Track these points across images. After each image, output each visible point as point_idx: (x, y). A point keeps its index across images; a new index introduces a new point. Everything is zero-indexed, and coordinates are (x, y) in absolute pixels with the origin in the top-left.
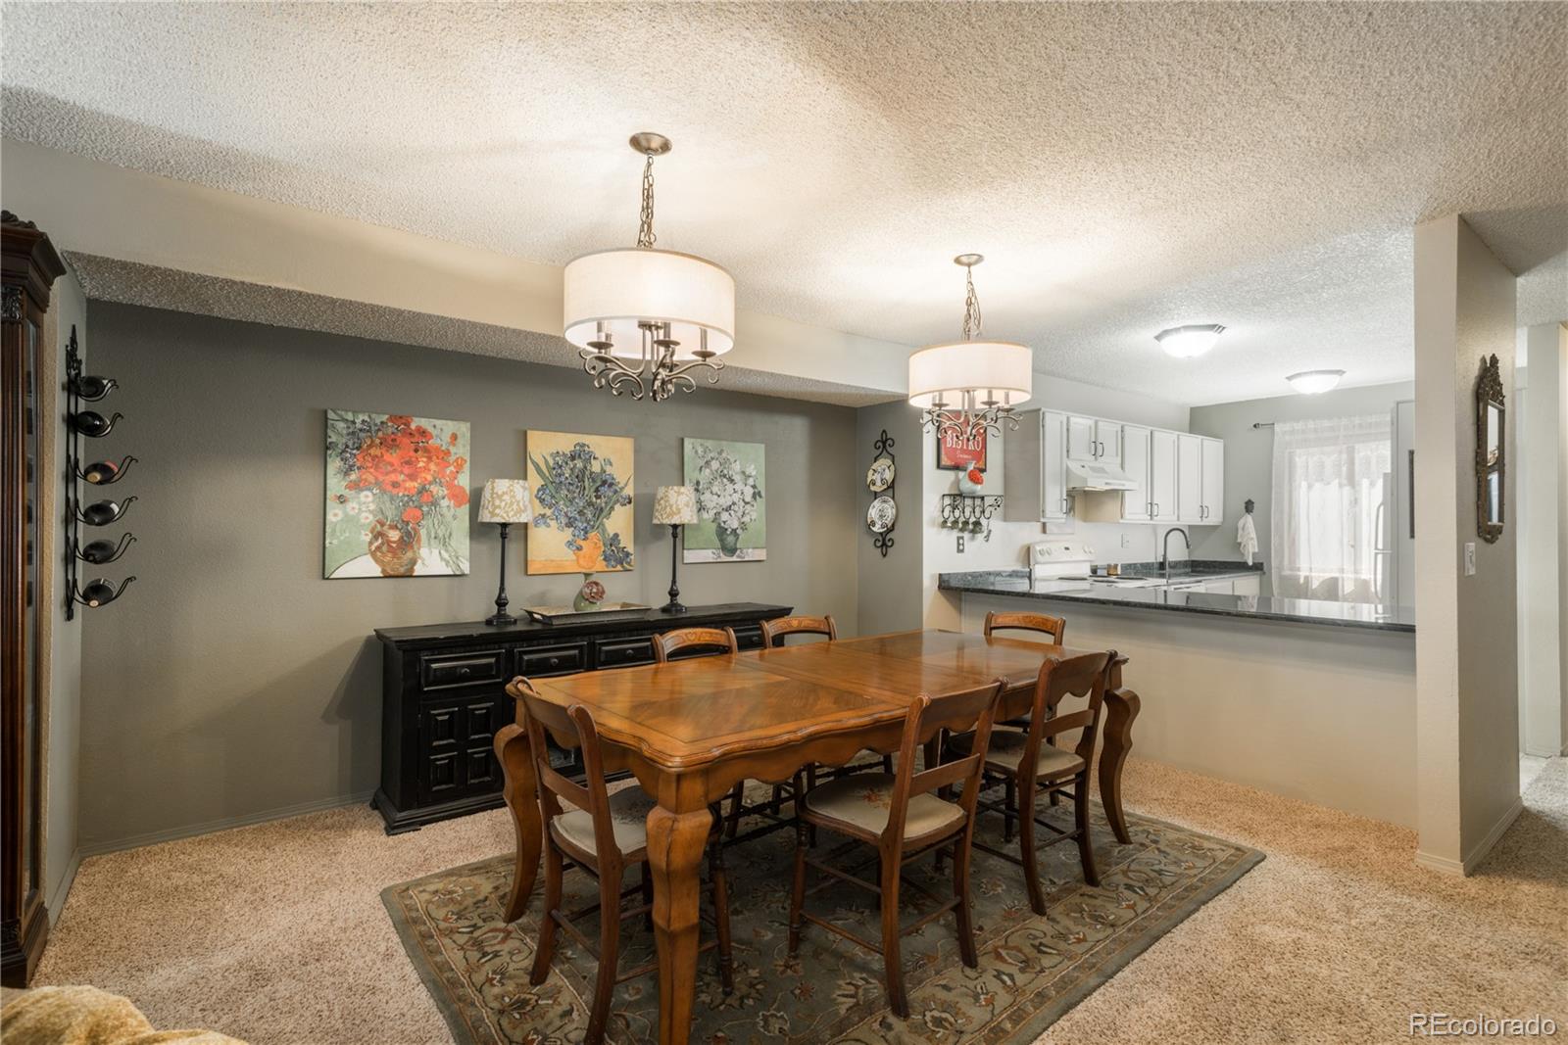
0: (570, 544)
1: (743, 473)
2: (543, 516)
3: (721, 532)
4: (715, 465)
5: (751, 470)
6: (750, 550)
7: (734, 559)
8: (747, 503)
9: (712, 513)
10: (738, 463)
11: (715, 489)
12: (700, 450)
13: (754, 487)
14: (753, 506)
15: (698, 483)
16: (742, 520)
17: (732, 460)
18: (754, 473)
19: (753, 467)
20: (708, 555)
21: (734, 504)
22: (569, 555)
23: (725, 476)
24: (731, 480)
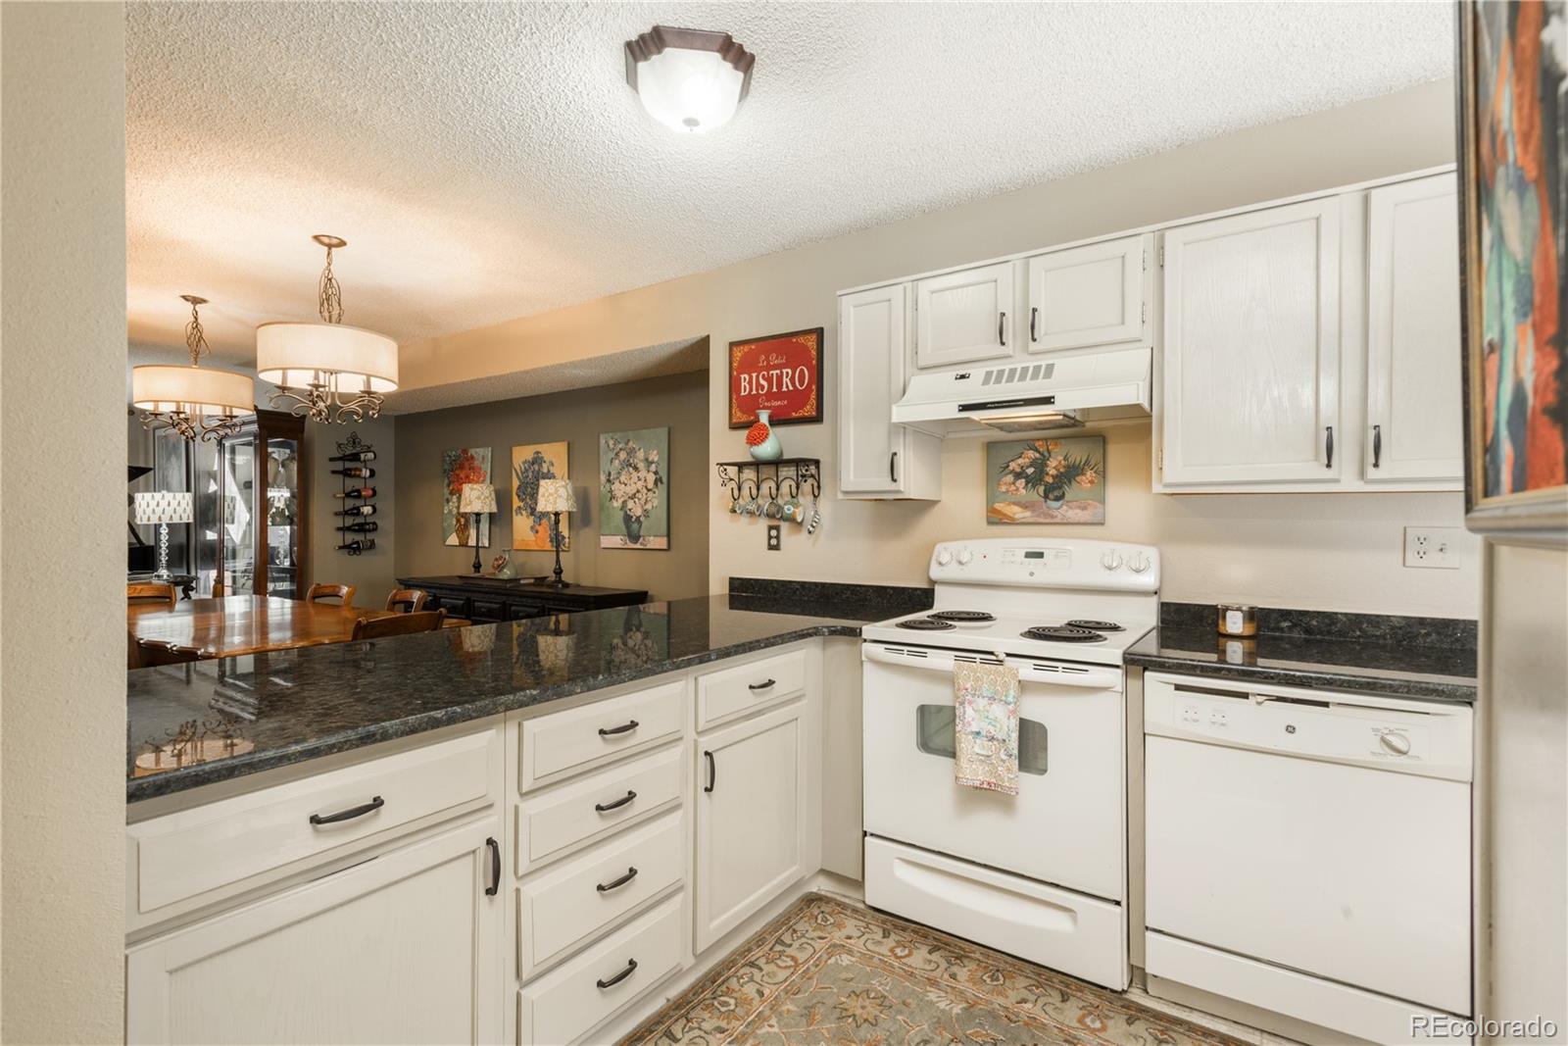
0: (532, 528)
1: (647, 459)
2: (519, 507)
3: (628, 519)
4: (623, 455)
5: (654, 456)
6: (652, 538)
7: (638, 546)
8: (649, 490)
9: (620, 501)
10: (642, 450)
11: (623, 478)
12: (611, 443)
13: (656, 473)
14: (654, 492)
15: (610, 474)
16: (645, 508)
17: (637, 449)
18: (656, 459)
19: (655, 452)
20: (616, 541)
21: (638, 491)
22: (531, 536)
23: (630, 465)
24: (636, 469)
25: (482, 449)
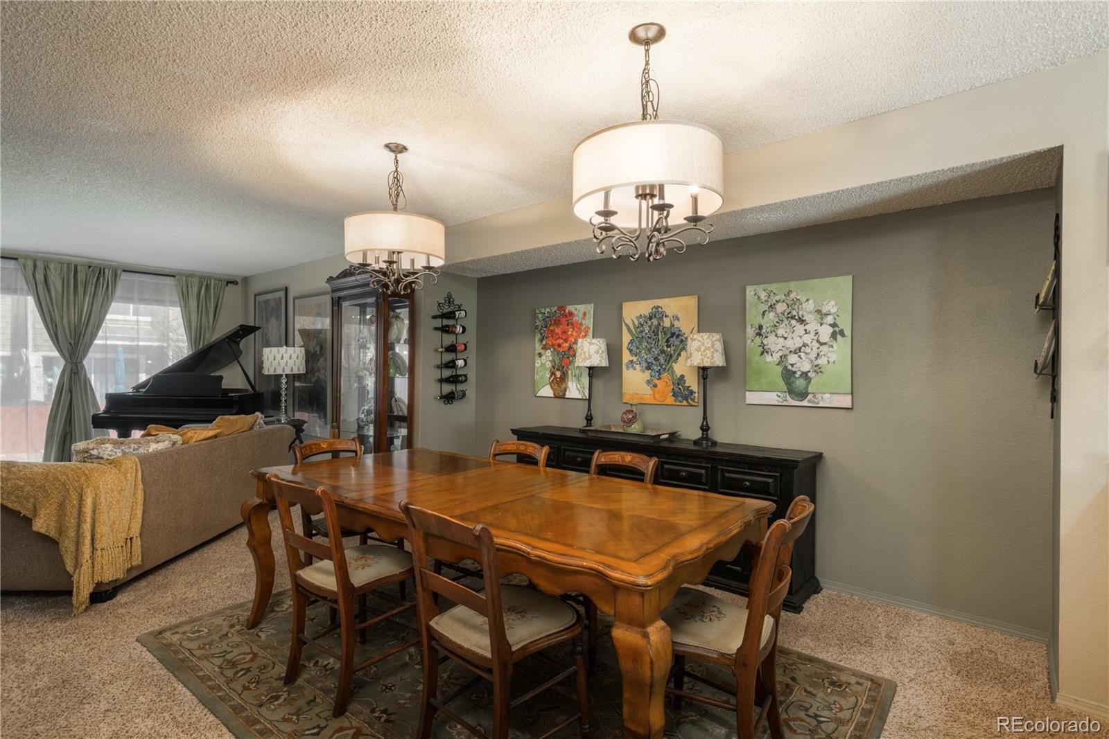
0: (648, 382)
1: (819, 312)
2: (631, 362)
3: (788, 375)
4: (781, 308)
5: (830, 307)
6: (827, 396)
7: (805, 403)
8: (822, 344)
9: (776, 357)
10: (811, 301)
11: (781, 332)
12: (763, 295)
13: (834, 325)
14: (832, 347)
15: (760, 327)
16: (816, 363)
17: (803, 300)
18: (834, 310)
19: (833, 303)
20: (772, 398)
21: (805, 345)
22: (647, 390)
23: (793, 317)
24: (801, 321)
25: (583, 306)
